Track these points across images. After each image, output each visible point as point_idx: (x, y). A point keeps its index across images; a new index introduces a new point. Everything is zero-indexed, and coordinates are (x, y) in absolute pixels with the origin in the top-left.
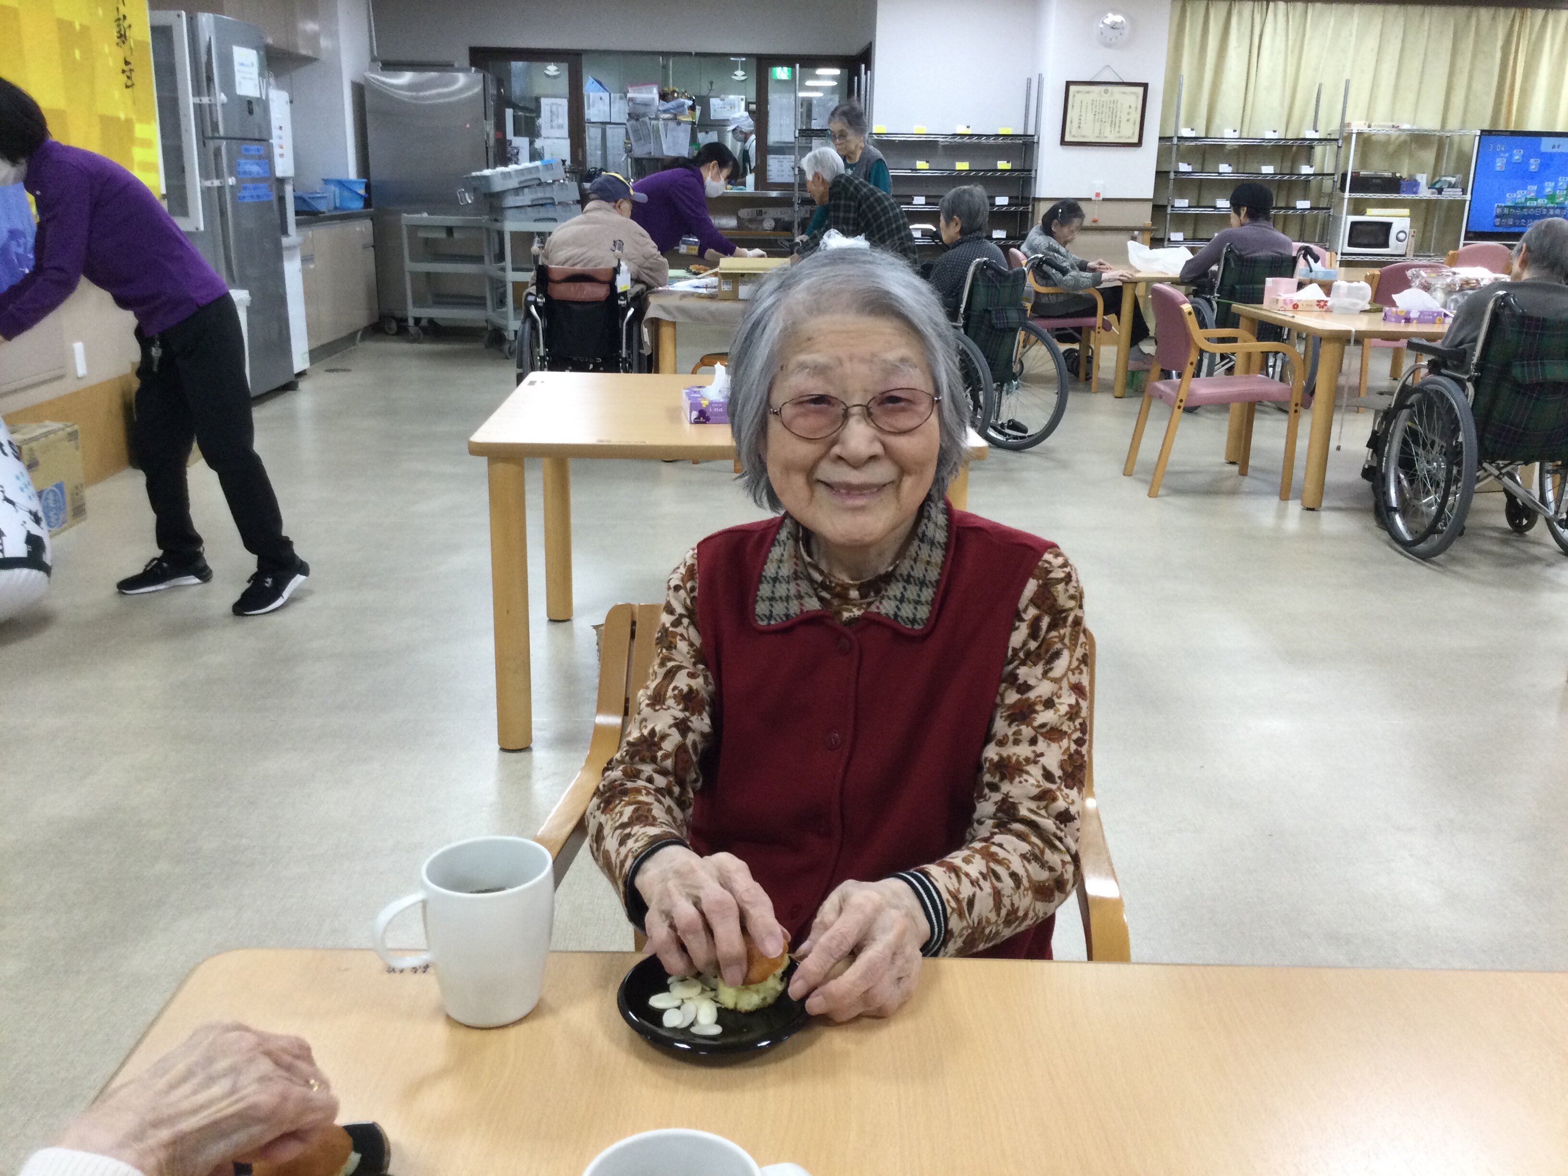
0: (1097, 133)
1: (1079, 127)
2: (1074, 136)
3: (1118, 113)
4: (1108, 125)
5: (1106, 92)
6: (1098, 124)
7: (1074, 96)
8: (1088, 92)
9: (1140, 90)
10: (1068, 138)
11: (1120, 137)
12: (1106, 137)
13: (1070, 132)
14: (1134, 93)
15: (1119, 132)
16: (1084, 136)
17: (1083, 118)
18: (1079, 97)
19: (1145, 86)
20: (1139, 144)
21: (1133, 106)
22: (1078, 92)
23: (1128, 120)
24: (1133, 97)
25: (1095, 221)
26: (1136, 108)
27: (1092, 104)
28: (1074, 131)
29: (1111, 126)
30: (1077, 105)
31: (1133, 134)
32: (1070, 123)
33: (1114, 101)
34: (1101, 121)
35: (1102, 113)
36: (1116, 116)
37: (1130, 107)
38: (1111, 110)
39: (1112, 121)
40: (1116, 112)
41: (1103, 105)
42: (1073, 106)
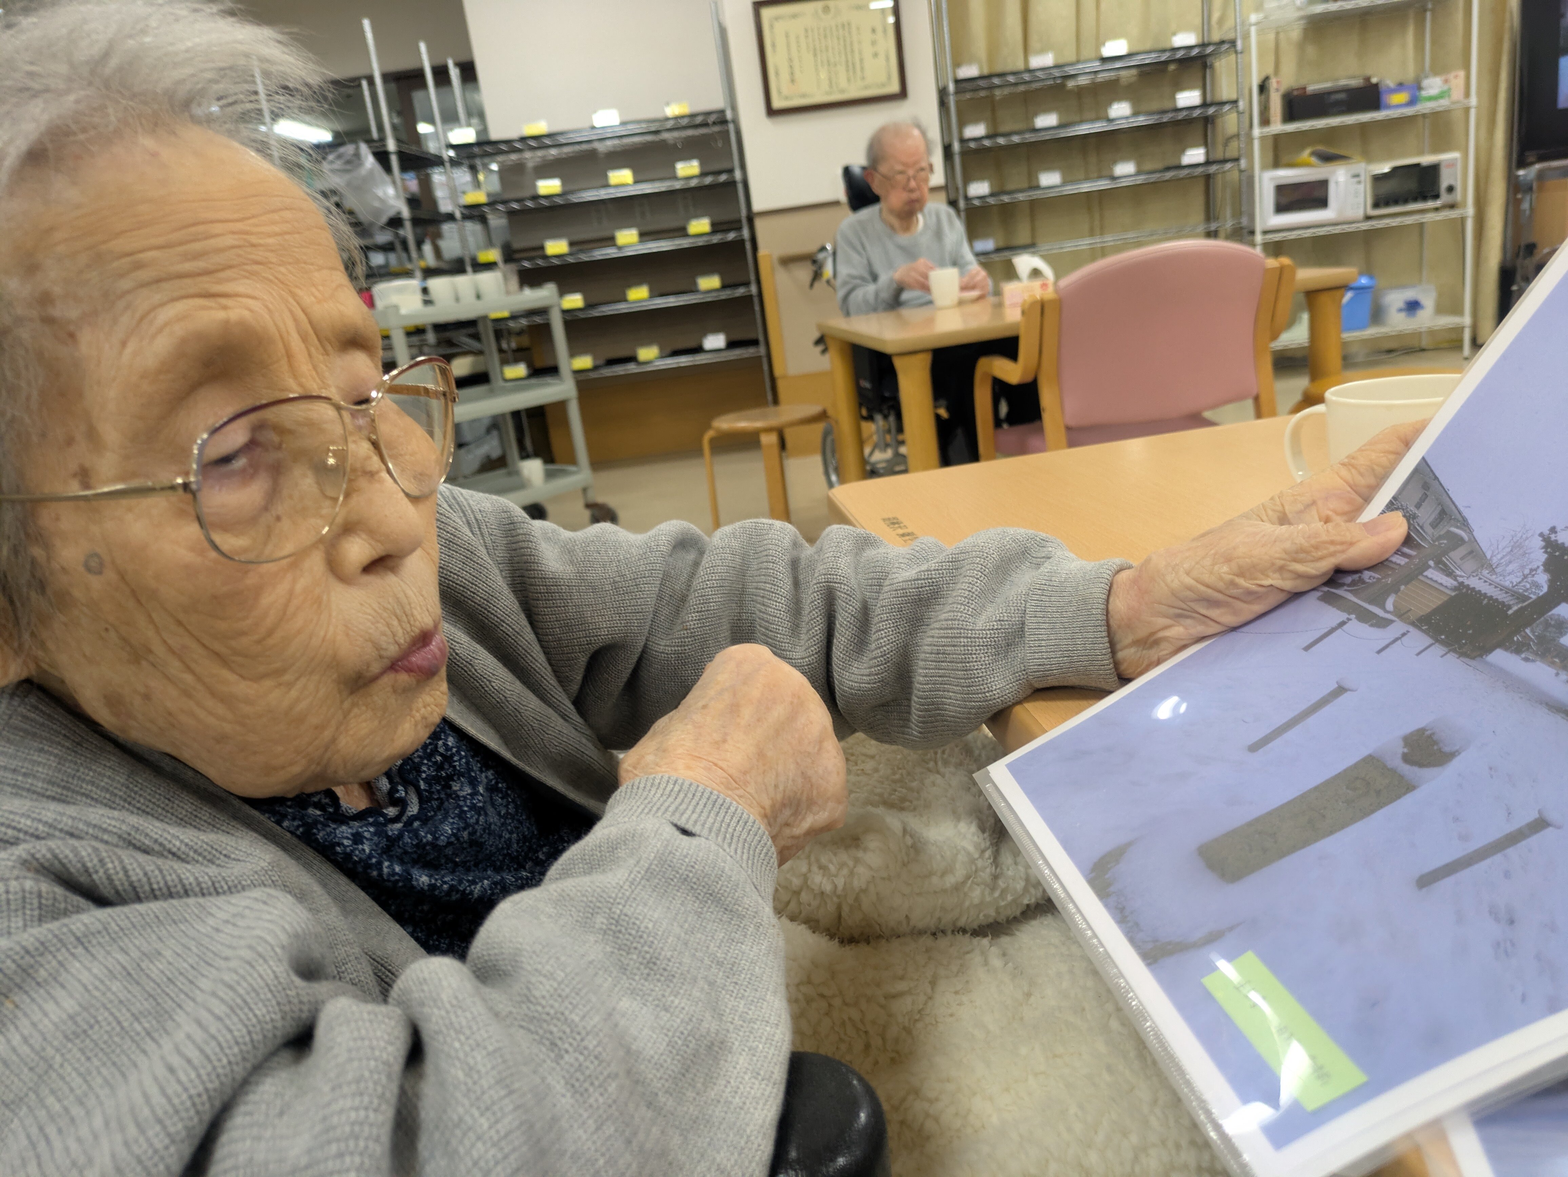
0: (825, 87)
1: (793, 80)
2: (786, 98)
3: (856, 47)
4: (841, 69)
5: (827, 10)
6: (824, 70)
7: (772, 27)
8: (794, 16)
10: (777, 104)
11: (866, 87)
12: (841, 92)
13: (779, 92)
15: (863, 78)
16: (804, 96)
17: (796, 63)
18: (779, 26)
20: (903, 94)
21: (879, 31)
22: (777, 19)
23: (876, 55)
27: (807, 37)
28: (786, 90)
29: (848, 71)
30: (781, 42)
31: (889, 77)
32: (777, 74)
33: (843, 25)
34: (829, 65)
35: (827, 50)
36: (852, 51)
37: (874, 31)
38: (842, 42)
39: (847, 61)
40: (852, 44)
41: (825, 37)
42: (774, 45)
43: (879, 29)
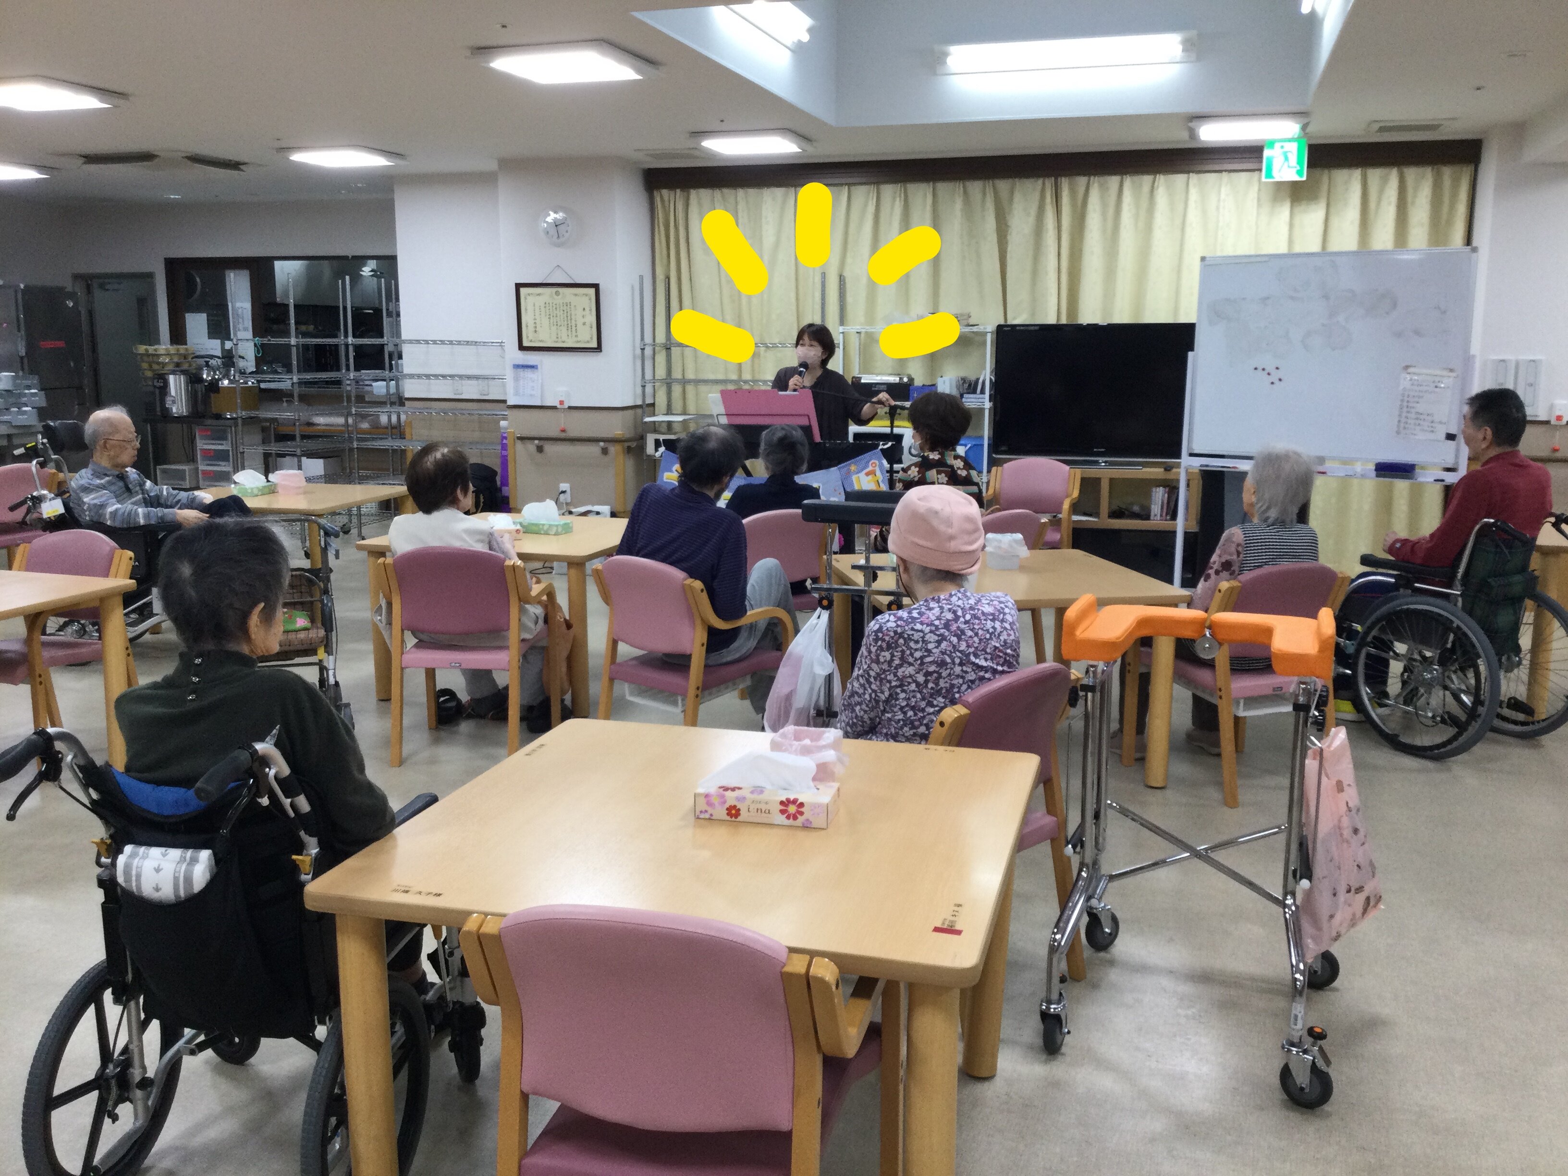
0: (554, 338)
1: (536, 331)
2: (531, 341)
3: (573, 317)
5: (557, 293)
6: (554, 328)
8: (539, 295)
10: (526, 343)
11: (578, 342)
12: (564, 342)
13: (528, 337)
15: (576, 336)
18: (531, 300)
19: (596, 286)
20: (599, 349)
22: (529, 294)
23: (584, 324)
24: (587, 298)
25: (563, 431)
27: (545, 307)
28: (531, 336)
29: (568, 330)
30: (530, 308)
31: (591, 338)
32: (527, 326)
33: (567, 303)
34: (557, 325)
35: (556, 316)
36: (571, 319)
37: (584, 309)
38: (565, 313)
39: (568, 325)
40: (571, 315)
41: (556, 308)
42: (526, 310)
43: (587, 309)
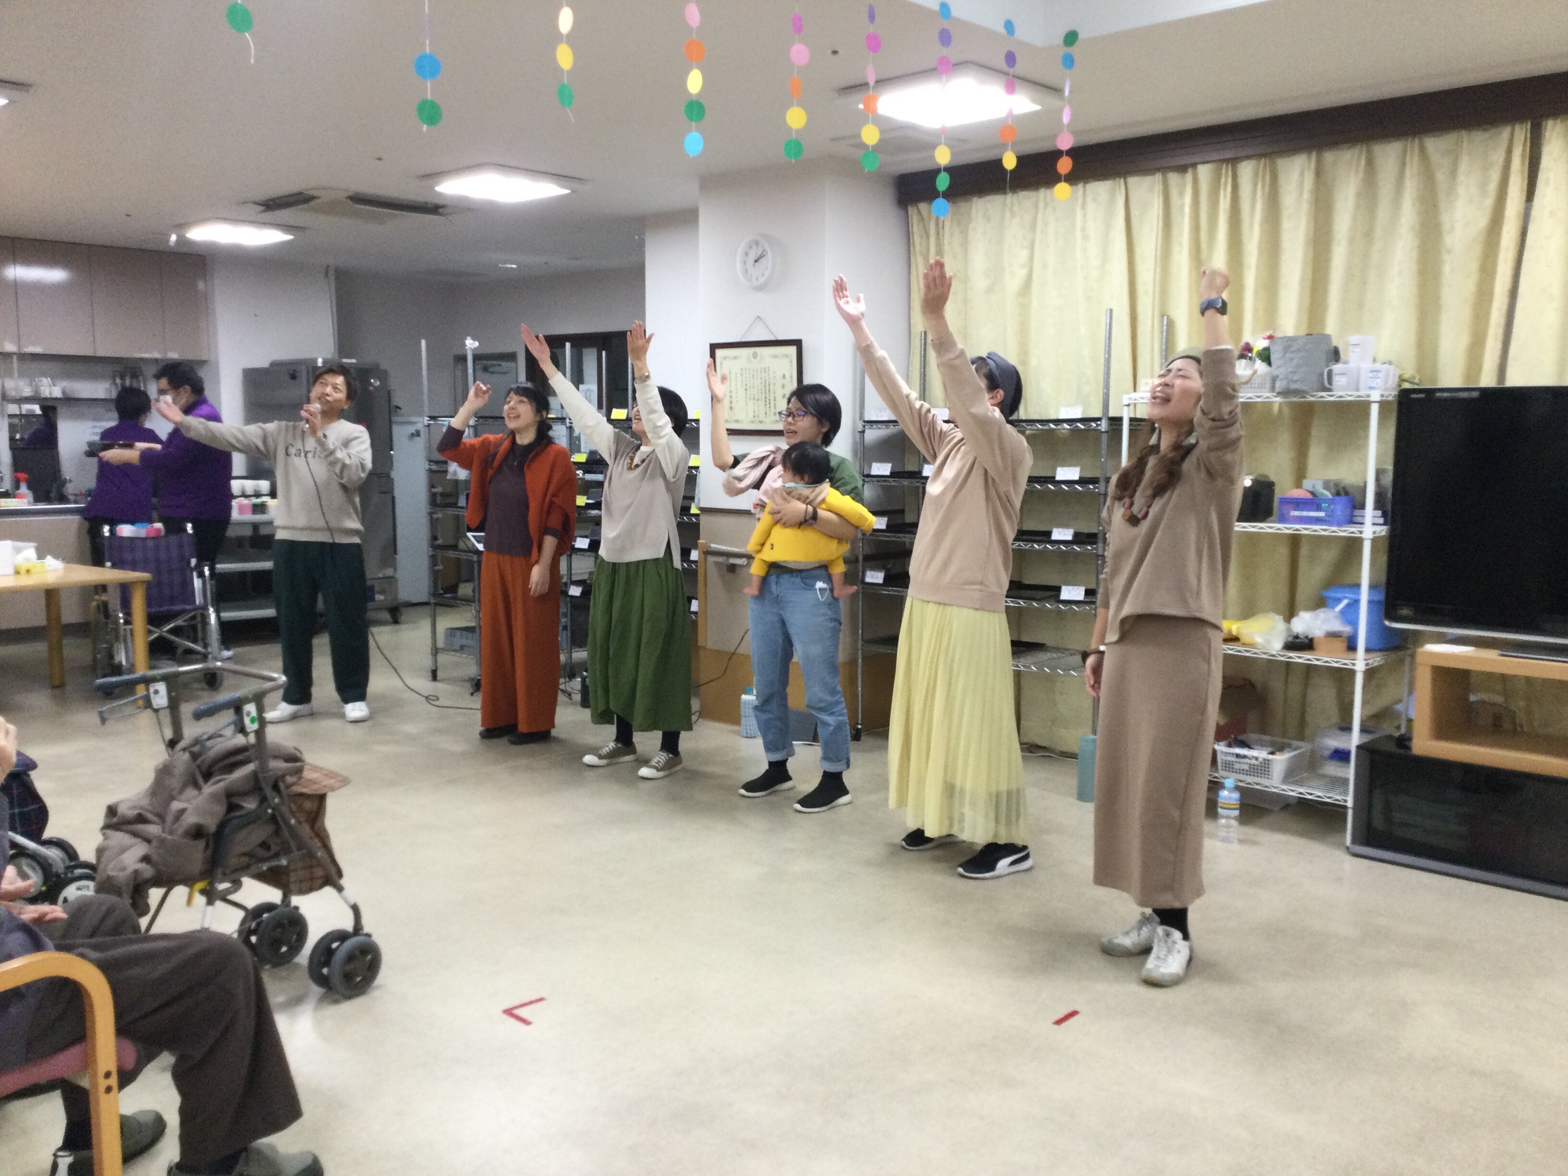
0: (751, 417)
1: (731, 408)
3: (772, 387)
4: (762, 403)
5: (755, 356)
6: (751, 403)
7: (721, 364)
8: (735, 358)
9: (792, 350)
12: (761, 422)
14: (787, 356)
16: (737, 421)
17: (733, 395)
18: (725, 363)
19: (798, 343)
21: (787, 377)
22: (725, 358)
24: (787, 360)
26: (791, 377)
27: (742, 374)
29: (766, 405)
33: (765, 368)
34: (754, 399)
35: (754, 387)
36: (769, 391)
37: (784, 376)
38: (763, 382)
39: (766, 398)
40: (769, 385)
41: (753, 376)
